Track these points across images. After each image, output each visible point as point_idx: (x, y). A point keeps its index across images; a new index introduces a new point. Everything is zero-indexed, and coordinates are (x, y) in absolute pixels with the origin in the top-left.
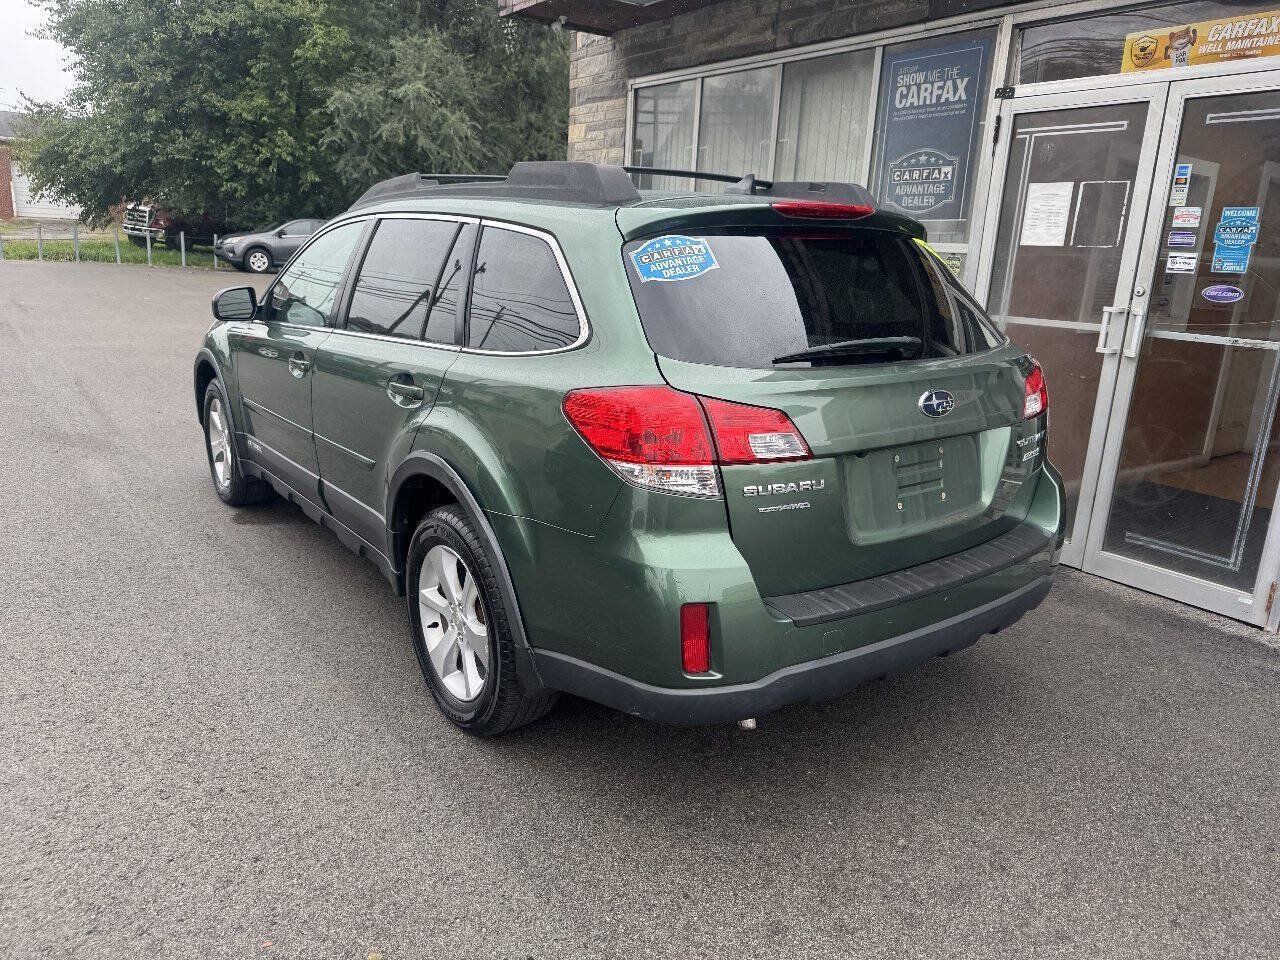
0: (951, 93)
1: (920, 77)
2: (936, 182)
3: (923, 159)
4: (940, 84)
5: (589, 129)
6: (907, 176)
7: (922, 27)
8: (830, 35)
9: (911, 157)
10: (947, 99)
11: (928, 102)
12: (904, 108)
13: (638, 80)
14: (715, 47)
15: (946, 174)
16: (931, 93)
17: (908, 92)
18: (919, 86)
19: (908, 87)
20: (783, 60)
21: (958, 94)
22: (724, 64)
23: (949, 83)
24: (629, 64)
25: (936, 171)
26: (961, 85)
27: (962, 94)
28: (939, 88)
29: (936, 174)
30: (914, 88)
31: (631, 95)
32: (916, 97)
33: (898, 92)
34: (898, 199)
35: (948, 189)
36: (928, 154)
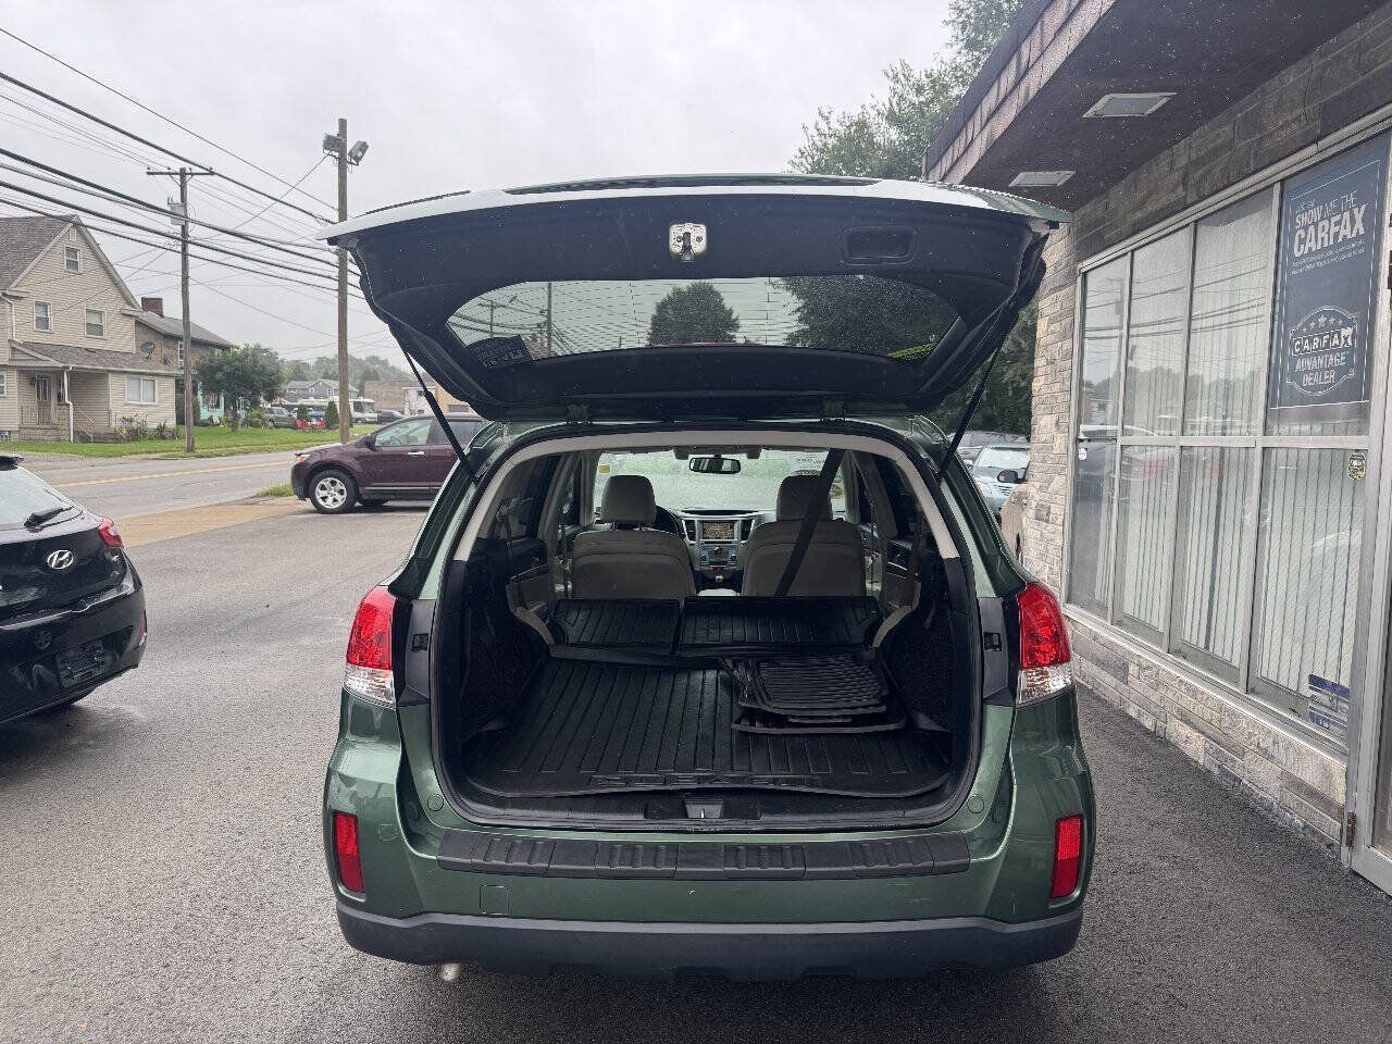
0: (1349, 226)
1: (1316, 213)
2: (1337, 350)
3: (1322, 320)
4: (1338, 217)
5: (1051, 322)
6: (1307, 346)
7: (1313, 149)
8: (1245, 170)
9: (1310, 320)
10: (1345, 236)
11: (1314, 249)
12: (1303, 257)
13: (1085, 263)
14: (1139, 215)
15: (1346, 339)
16: (1328, 233)
17: (1306, 233)
18: (1316, 224)
19: (1306, 228)
20: (1194, 218)
21: (1355, 228)
22: (1149, 231)
23: (1347, 215)
24: (1078, 248)
25: (1336, 336)
26: (1359, 217)
27: (1359, 227)
28: (1336, 224)
29: (1336, 340)
30: (1312, 228)
31: (1079, 279)
32: (1313, 239)
33: (1297, 238)
34: (1297, 377)
35: (1349, 358)
36: (1328, 314)
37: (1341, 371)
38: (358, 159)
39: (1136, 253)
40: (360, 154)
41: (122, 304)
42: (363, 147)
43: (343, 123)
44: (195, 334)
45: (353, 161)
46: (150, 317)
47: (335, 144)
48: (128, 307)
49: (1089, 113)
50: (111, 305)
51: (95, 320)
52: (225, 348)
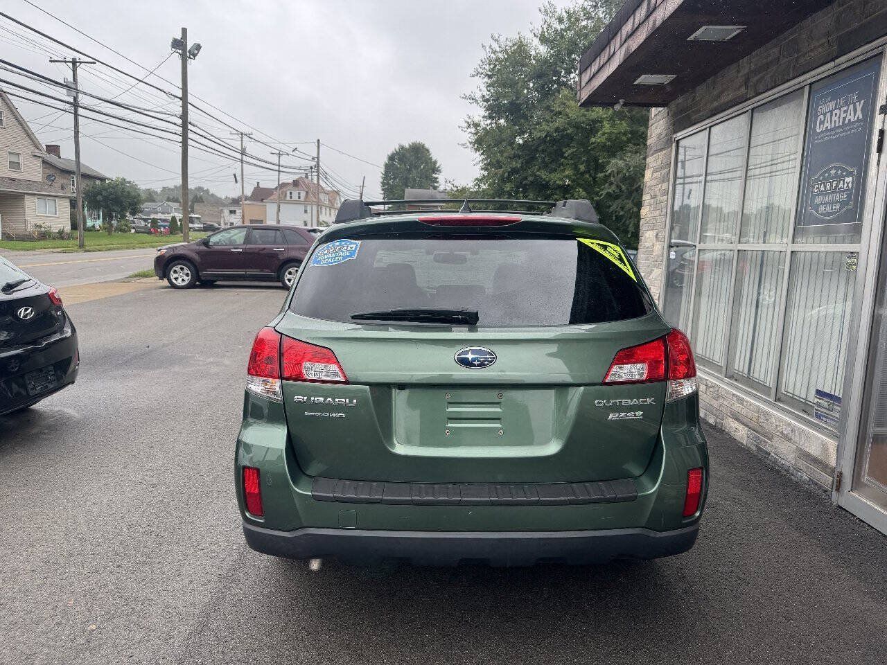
0: (852, 114)
1: (832, 105)
2: (841, 191)
3: (833, 172)
4: (846, 108)
5: (655, 171)
6: (822, 188)
7: (832, 64)
8: (786, 77)
9: (825, 172)
10: (850, 120)
11: (829, 128)
12: (822, 132)
13: (679, 134)
14: (715, 104)
15: (848, 184)
16: (839, 117)
17: (825, 118)
18: (831, 112)
19: (825, 115)
20: (752, 107)
21: (856, 116)
22: (721, 115)
23: (852, 106)
24: (673, 124)
25: (842, 182)
26: (859, 107)
27: (860, 114)
28: (845, 112)
29: (841, 185)
30: (829, 114)
31: (674, 145)
32: (829, 121)
33: (819, 120)
34: (816, 207)
35: (849, 196)
36: (836, 168)
37: (843, 204)
38: (195, 55)
39: (713, 129)
40: (196, 52)
41: (32, 148)
42: (198, 47)
43: (184, 31)
44: (82, 170)
45: (191, 56)
46: (52, 158)
47: (179, 44)
48: (37, 151)
49: (691, 38)
50: (26, 150)
51: (14, 159)
52: (103, 179)
